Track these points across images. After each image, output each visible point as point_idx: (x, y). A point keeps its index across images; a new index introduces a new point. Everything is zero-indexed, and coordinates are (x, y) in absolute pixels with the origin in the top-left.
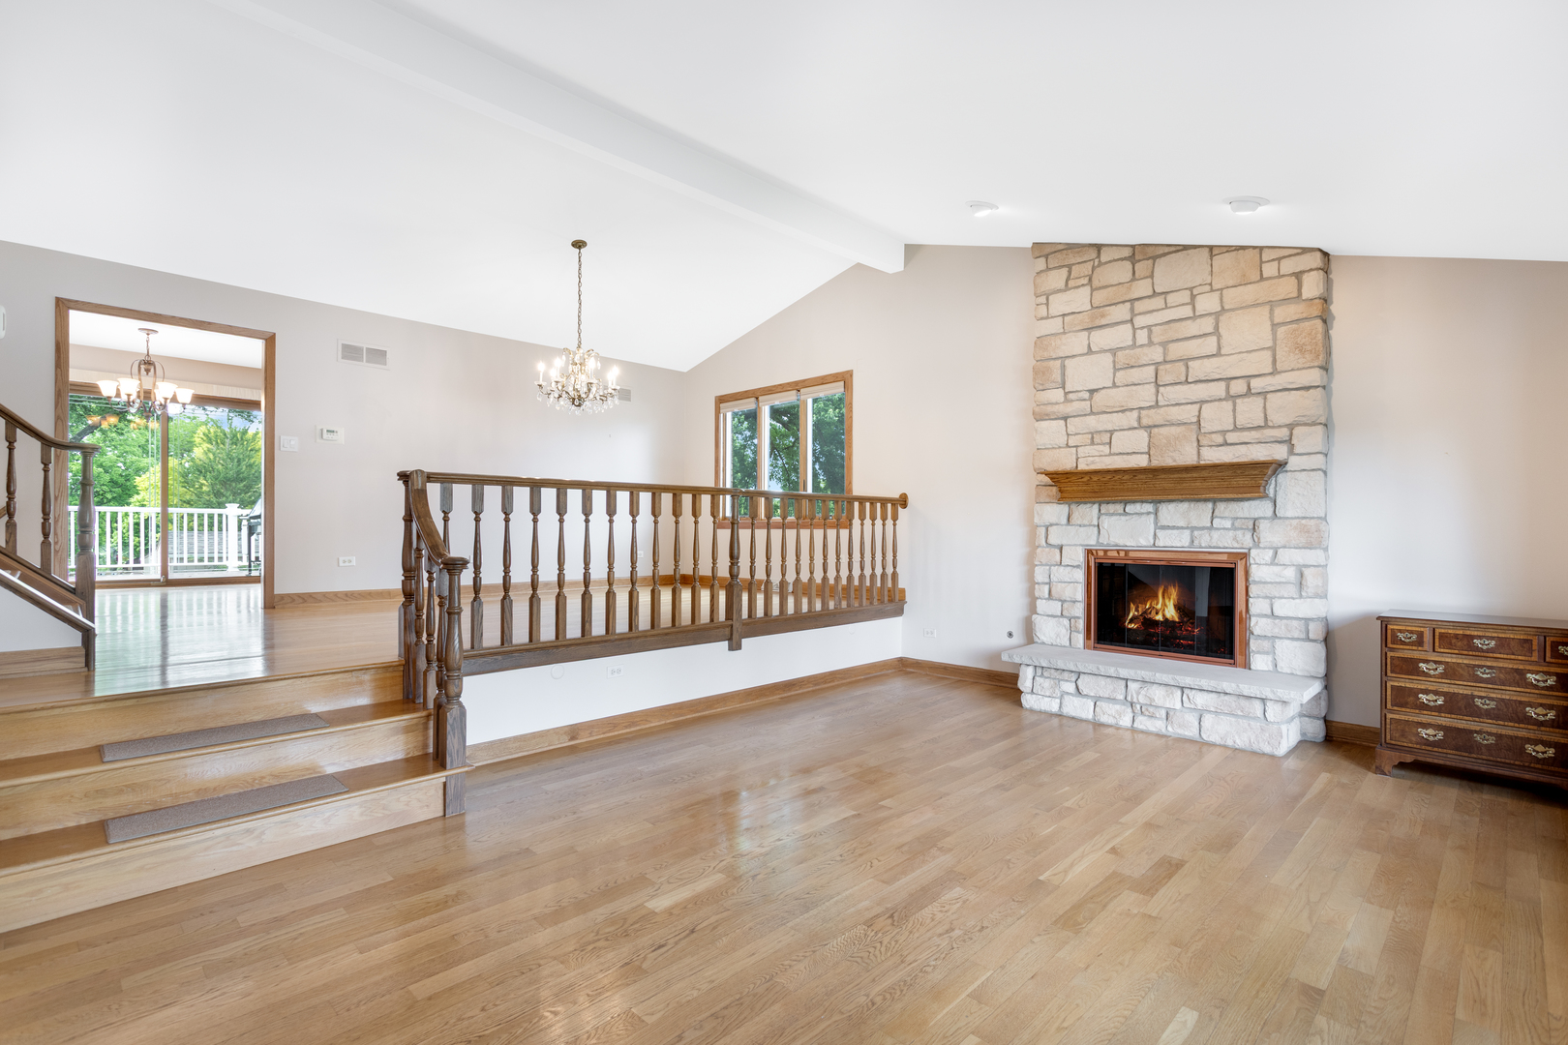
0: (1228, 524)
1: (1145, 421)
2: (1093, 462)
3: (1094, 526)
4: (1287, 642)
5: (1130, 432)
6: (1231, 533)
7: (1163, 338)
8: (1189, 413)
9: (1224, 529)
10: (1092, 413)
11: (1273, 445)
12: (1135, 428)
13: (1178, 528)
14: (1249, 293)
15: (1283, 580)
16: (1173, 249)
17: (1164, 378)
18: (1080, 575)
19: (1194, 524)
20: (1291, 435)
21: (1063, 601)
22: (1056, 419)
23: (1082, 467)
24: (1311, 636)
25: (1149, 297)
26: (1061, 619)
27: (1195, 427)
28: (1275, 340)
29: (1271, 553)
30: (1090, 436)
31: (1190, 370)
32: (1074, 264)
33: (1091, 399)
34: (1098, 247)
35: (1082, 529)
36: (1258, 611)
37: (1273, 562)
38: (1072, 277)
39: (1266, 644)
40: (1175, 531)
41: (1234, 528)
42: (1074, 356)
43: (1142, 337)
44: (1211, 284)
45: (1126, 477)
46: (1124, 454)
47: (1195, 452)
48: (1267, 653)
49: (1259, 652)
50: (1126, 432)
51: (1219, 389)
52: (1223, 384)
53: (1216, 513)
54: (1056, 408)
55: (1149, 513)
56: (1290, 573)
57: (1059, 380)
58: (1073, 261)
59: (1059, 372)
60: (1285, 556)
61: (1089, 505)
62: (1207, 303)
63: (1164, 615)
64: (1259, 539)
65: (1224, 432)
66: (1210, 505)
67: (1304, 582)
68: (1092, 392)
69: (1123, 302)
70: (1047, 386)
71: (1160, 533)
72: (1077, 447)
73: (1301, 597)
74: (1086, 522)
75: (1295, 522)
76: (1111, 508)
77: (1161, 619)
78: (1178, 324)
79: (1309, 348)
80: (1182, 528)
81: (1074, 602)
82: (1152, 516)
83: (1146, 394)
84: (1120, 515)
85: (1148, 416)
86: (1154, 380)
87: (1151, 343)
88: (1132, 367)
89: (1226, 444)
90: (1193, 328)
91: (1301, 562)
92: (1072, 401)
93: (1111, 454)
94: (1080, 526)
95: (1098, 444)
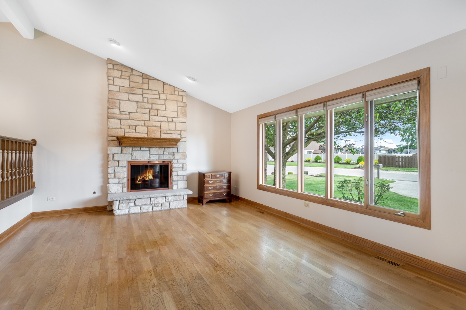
0: (167, 154)
1: (146, 124)
2: (130, 135)
3: (130, 154)
4: (180, 181)
5: (142, 127)
6: (168, 156)
7: (151, 102)
8: (158, 124)
9: (167, 155)
10: (129, 119)
11: (178, 135)
12: (143, 126)
13: (154, 155)
14: (172, 97)
15: (180, 167)
16: (154, 79)
17: (152, 113)
18: (125, 169)
19: (160, 153)
20: (181, 133)
21: (119, 178)
22: (116, 119)
23: (126, 135)
24: (185, 179)
25: (147, 89)
26: (119, 184)
27: (160, 128)
28: (178, 110)
29: (177, 160)
30: (129, 126)
31: (158, 112)
32: (123, 71)
33: (129, 115)
34: (132, 69)
35: (126, 155)
36: (175, 175)
37: (177, 163)
38: (122, 75)
39: (176, 183)
40: (155, 155)
41: (169, 155)
42: (123, 100)
43: (145, 100)
44: (163, 92)
45: (145, 140)
46: (140, 133)
47: (160, 135)
48: (176, 185)
49: (174, 185)
50: (140, 127)
51: (165, 119)
52: (166, 118)
53: (165, 151)
54: (117, 116)
55: (147, 150)
56: (181, 165)
57: (118, 106)
58: (123, 70)
59: (118, 104)
60: (180, 161)
61: (128, 148)
62: (163, 96)
63: (149, 178)
64: (174, 157)
65: (167, 130)
66: (163, 149)
67: (183, 167)
68: (129, 113)
69: (140, 89)
70: (114, 108)
71: (151, 156)
72: (124, 129)
73: (183, 170)
74: (128, 153)
75: (182, 153)
76: (136, 149)
77: (148, 179)
78: (155, 100)
79: (184, 114)
80: (156, 155)
81: (124, 178)
82: (148, 151)
83: (146, 117)
84: (139, 151)
85: (147, 123)
86: (148, 113)
87: (148, 103)
88: (142, 108)
89: (167, 133)
90: (159, 102)
91: (183, 162)
92: (123, 114)
93: (136, 133)
94: (126, 154)
95: (131, 129)
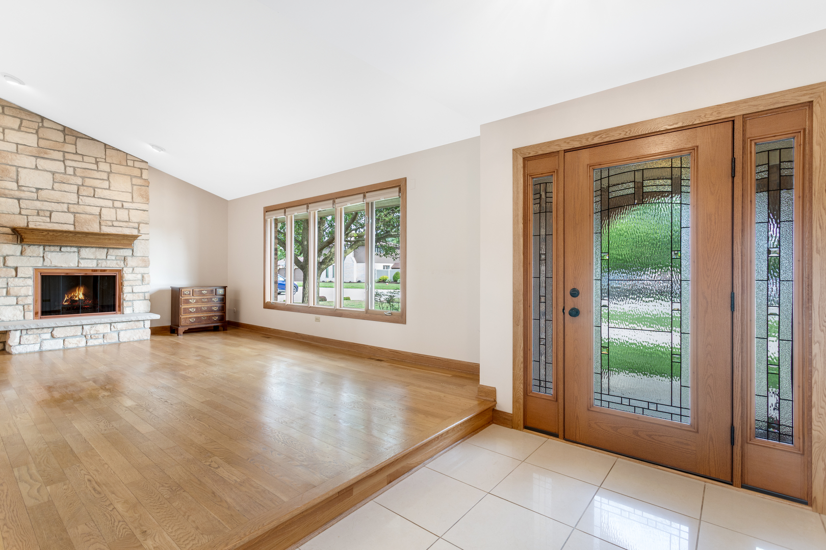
0: (114, 258)
1: (72, 210)
2: (39, 225)
3: (41, 257)
4: (138, 301)
5: (63, 213)
6: (115, 262)
7: (83, 175)
8: (95, 210)
9: (112, 260)
10: (37, 199)
11: (133, 229)
12: (66, 212)
13: (90, 259)
14: (122, 169)
15: (137, 279)
16: (88, 138)
17: (82, 192)
18: (30, 282)
19: (99, 257)
20: (139, 226)
21: (17, 297)
22: (11, 198)
23: (31, 226)
24: (146, 298)
25: (73, 153)
26: (17, 306)
27: (98, 217)
28: (132, 190)
29: (131, 269)
30: (37, 211)
31: (96, 192)
32: (24, 119)
33: (37, 192)
34: (43, 118)
35: (32, 258)
36: (127, 291)
37: (132, 273)
38: (23, 125)
39: (130, 303)
40: (89, 260)
41: (116, 259)
42: (25, 168)
43: (70, 171)
44: (105, 159)
45: (71, 235)
46: (59, 223)
47: (98, 227)
48: (130, 307)
49: (127, 307)
50: (60, 213)
51: (110, 204)
52: (111, 202)
53: (109, 253)
54: (12, 192)
55: (74, 252)
56: (139, 276)
57: (15, 178)
58: (25, 118)
59: (15, 173)
60: (136, 270)
61: (36, 246)
62: (104, 166)
63: (78, 298)
64: (127, 264)
65: (112, 221)
66: (106, 250)
67: (144, 279)
68: (38, 189)
69: (59, 151)
70: (5, 179)
71: (81, 261)
72: (27, 215)
73: (143, 284)
74: (35, 255)
75: (140, 258)
76: (52, 248)
78: (90, 171)
79: (145, 196)
80: (92, 259)
81: (27, 296)
82: (77, 254)
83: (73, 198)
84: (57, 252)
85: (74, 208)
86: (76, 192)
87: (75, 175)
88: (64, 183)
89: (113, 226)
90: (97, 175)
91: (143, 272)
92: (24, 191)
93: (51, 222)
94: (30, 257)
95: (42, 216)
